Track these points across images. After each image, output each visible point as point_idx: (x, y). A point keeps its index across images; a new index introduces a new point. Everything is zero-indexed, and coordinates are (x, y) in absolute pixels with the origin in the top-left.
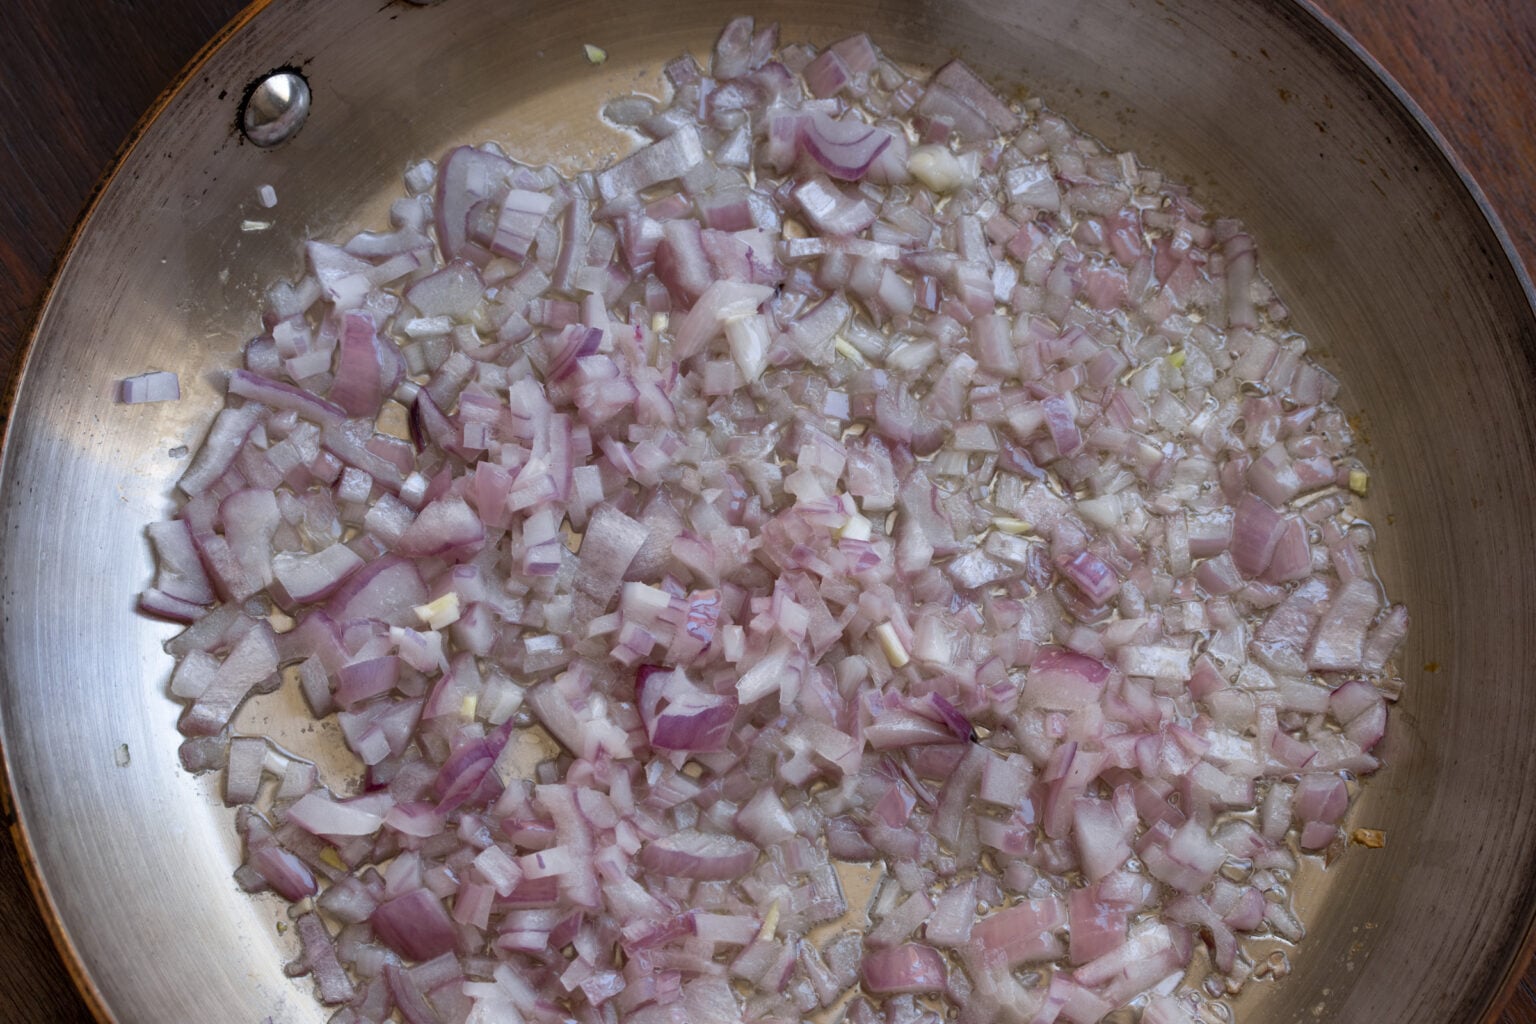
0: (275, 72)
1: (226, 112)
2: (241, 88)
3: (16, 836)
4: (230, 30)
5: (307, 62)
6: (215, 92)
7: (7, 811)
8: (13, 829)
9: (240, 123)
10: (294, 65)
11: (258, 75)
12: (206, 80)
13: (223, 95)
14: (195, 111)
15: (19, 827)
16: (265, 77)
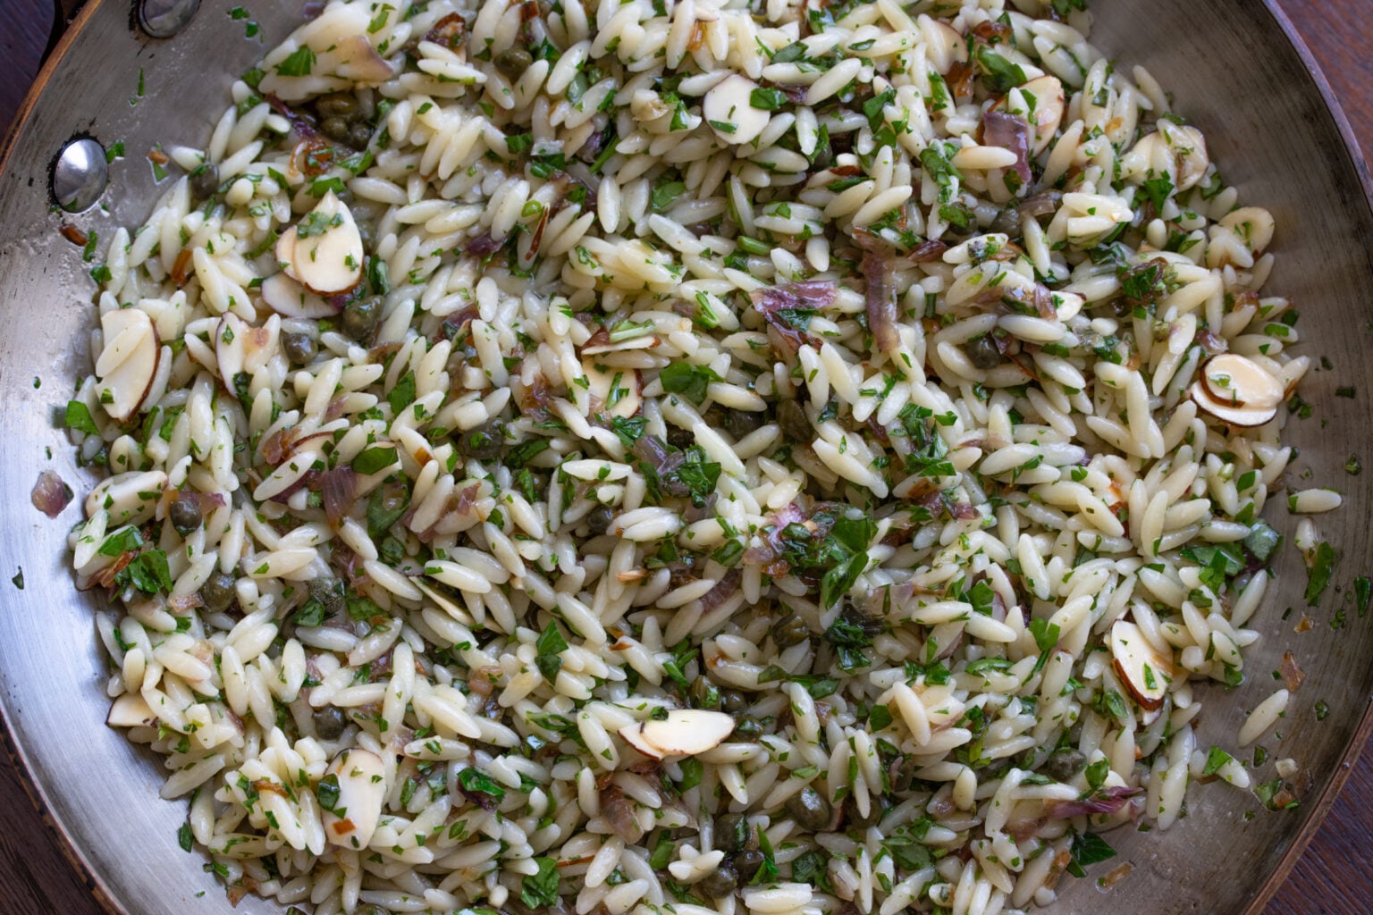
0: (67, 143)
1: (40, 195)
2: (44, 169)
3: (100, 898)
4: (18, 124)
5: (92, 124)
6: (23, 182)
7: (84, 879)
8: (95, 892)
9: (55, 199)
10: (81, 131)
11: (54, 152)
12: (13, 175)
13: (31, 182)
14: (13, 206)
15: (99, 889)
16: (60, 153)
